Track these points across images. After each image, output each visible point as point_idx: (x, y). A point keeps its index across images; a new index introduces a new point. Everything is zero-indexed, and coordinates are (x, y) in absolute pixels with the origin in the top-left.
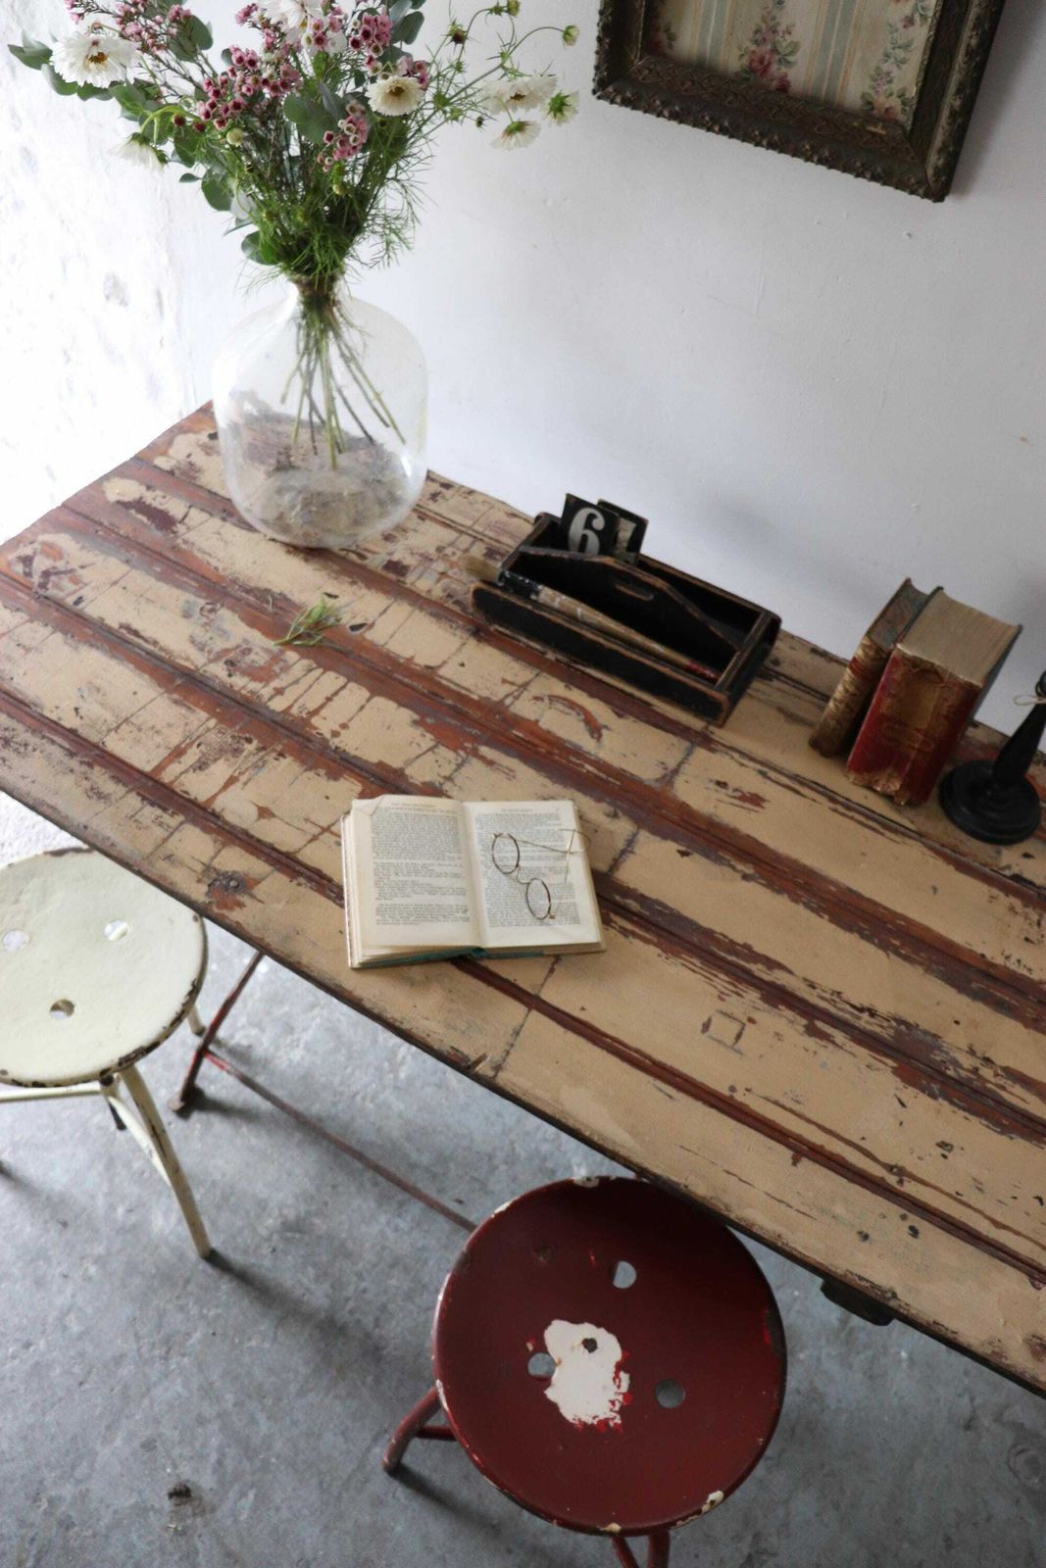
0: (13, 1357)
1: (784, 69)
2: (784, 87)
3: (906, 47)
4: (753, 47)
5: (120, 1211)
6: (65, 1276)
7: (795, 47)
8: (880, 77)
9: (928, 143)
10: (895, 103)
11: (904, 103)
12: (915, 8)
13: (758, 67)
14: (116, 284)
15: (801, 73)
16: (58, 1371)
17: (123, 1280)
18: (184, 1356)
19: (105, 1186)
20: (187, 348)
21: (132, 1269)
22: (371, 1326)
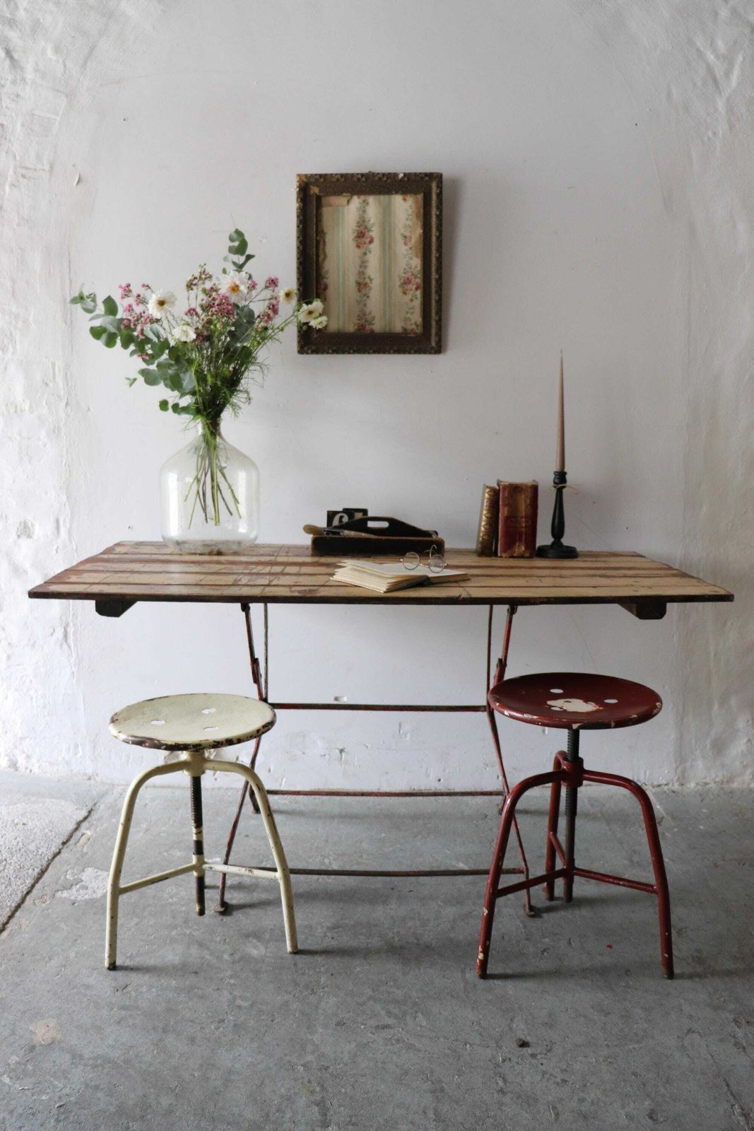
0: (217, 1029)
1: (371, 326)
2: (372, 331)
3: (413, 308)
4: (358, 321)
5: (226, 957)
6: (218, 989)
7: (373, 318)
8: (406, 319)
9: (430, 335)
10: (414, 327)
11: (417, 326)
12: (413, 296)
13: (362, 327)
14: (26, 526)
15: (378, 327)
16: (252, 1022)
17: (256, 978)
18: (324, 988)
19: (206, 952)
20: (74, 547)
21: (257, 973)
22: (415, 941)
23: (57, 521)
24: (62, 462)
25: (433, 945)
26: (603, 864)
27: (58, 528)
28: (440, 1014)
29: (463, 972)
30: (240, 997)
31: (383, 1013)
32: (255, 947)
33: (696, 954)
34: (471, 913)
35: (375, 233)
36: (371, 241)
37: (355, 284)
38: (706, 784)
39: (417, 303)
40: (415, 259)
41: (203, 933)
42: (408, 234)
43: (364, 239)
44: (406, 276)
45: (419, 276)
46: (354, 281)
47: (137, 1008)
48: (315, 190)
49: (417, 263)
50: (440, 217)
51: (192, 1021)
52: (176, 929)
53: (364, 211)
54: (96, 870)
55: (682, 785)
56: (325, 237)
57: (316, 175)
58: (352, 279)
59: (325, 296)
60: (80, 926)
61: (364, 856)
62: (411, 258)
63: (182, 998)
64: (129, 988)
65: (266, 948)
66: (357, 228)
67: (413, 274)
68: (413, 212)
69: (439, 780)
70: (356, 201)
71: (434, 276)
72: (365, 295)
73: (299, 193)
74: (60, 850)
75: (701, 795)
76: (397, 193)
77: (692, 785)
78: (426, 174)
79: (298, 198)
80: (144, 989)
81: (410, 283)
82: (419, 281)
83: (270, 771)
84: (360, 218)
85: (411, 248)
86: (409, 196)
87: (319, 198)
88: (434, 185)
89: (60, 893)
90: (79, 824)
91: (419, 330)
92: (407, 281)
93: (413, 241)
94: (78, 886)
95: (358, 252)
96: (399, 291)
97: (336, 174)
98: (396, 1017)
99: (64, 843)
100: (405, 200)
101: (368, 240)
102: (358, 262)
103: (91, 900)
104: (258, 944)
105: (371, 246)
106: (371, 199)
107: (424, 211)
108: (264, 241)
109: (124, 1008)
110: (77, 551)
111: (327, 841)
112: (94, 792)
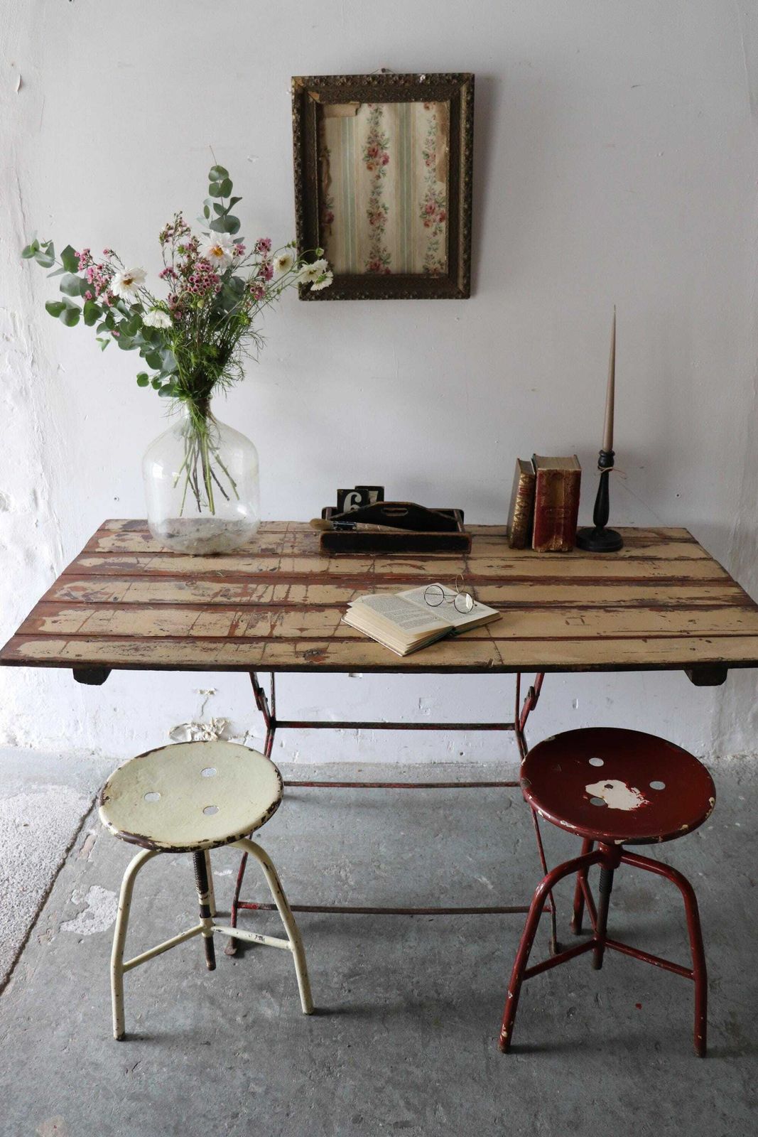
0: (230, 1127)
1: (386, 266)
2: (388, 272)
3: (437, 243)
4: (371, 260)
5: (239, 1019)
6: (231, 1068)
7: (389, 256)
8: (428, 257)
9: (457, 276)
10: (438, 266)
11: (442, 265)
12: (436, 228)
13: (375, 267)
15: (394, 266)
16: (267, 1117)
17: (270, 1051)
18: (341, 1066)
19: (219, 1012)
20: (56, 521)
21: (271, 1042)
22: (436, 995)
23: (35, 493)
24: (34, 428)
25: (454, 1003)
26: (633, 879)
27: (36, 499)
28: (461, 1105)
29: (485, 1043)
30: (255, 1079)
31: (402, 1103)
32: (269, 1005)
33: (730, 1019)
34: (493, 953)
35: (390, 151)
36: (385, 162)
37: (366, 215)
38: (744, 756)
39: (442, 238)
40: (439, 183)
41: (215, 984)
42: (431, 152)
43: (377, 159)
44: (429, 204)
45: (444, 204)
46: (365, 210)
47: (148, 1097)
48: (315, 97)
49: (441, 188)
50: (470, 132)
51: (204, 1116)
52: (187, 978)
53: (377, 123)
54: (102, 890)
55: (718, 757)
56: (329, 156)
57: (315, 77)
58: (363, 209)
59: (330, 229)
60: (87, 974)
61: (383, 866)
62: (435, 182)
63: (194, 1081)
64: (140, 1068)
65: (281, 1005)
66: (368, 145)
67: (436, 202)
68: (437, 124)
69: (462, 754)
70: (366, 110)
71: (462, 205)
72: (378, 228)
73: (295, 102)
74: (64, 860)
75: (738, 773)
76: (417, 100)
77: (729, 758)
78: (454, 76)
79: (294, 108)
80: (155, 1068)
81: (433, 213)
82: (444, 210)
83: (282, 746)
84: (371, 132)
85: (434, 170)
86: (432, 103)
87: (320, 107)
88: (464, 89)
89: (65, 923)
90: (83, 820)
91: (444, 270)
92: (430, 211)
93: (437, 161)
94: (84, 914)
95: (370, 175)
96: (419, 223)
97: (341, 77)
98: (416, 1111)
99: (68, 850)
100: (427, 108)
101: (381, 160)
102: (370, 188)
103: (98, 934)
104: (272, 999)
105: (385, 167)
106: (385, 108)
107: (451, 125)
108: (254, 160)
109: (134, 1097)
110: (59, 524)
111: (343, 842)
112: (99, 772)
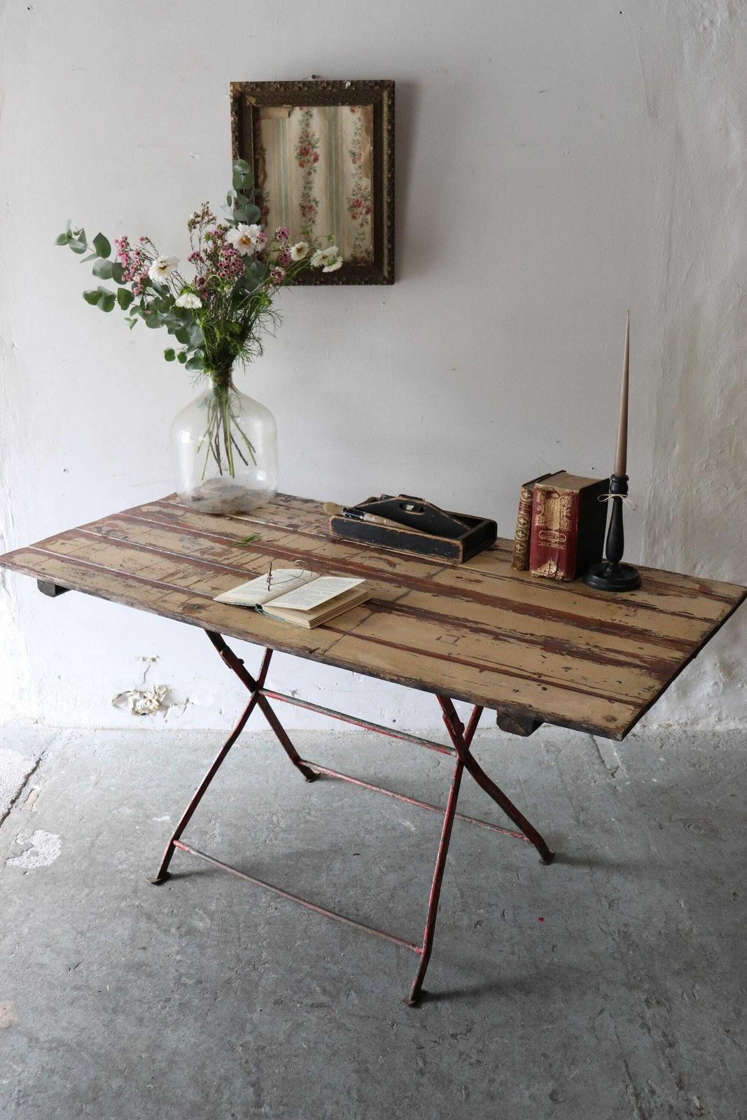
0: (163, 1008)
3: (363, 234)
5: (173, 930)
6: (165, 966)
8: (356, 247)
9: (382, 264)
10: (364, 254)
11: (368, 254)
12: (363, 220)
16: (196, 1001)
17: (201, 953)
18: (265, 964)
19: (154, 925)
21: (202, 947)
22: (355, 912)
25: (372, 917)
26: (549, 823)
28: (372, 991)
30: (186, 975)
31: (319, 990)
32: (202, 919)
34: (411, 880)
35: (320, 150)
36: (316, 159)
37: (299, 208)
38: (670, 725)
39: (368, 228)
40: (365, 179)
41: (151, 904)
42: (357, 151)
43: (308, 157)
44: (355, 198)
45: (370, 198)
46: (298, 203)
47: (88, 987)
48: (252, 101)
49: (366, 183)
50: (392, 133)
51: (140, 1001)
52: (126, 900)
53: (308, 125)
54: (46, 833)
55: (644, 726)
56: (264, 154)
57: (251, 83)
58: (296, 201)
59: (266, 220)
60: (32, 898)
61: (313, 813)
62: (361, 178)
63: (131, 976)
64: (81, 967)
65: (212, 920)
66: (300, 145)
67: (363, 196)
68: (362, 126)
69: (395, 721)
70: (298, 113)
71: (386, 199)
72: (310, 220)
73: (233, 105)
74: (9, 809)
75: (661, 740)
76: (343, 104)
77: (655, 726)
78: (376, 83)
79: (232, 110)
80: (95, 967)
81: (359, 206)
82: (369, 203)
83: (221, 713)
84: (303, 132)
85: (360, 167)
86: (357, 107)
87: (256, 111)
88: (385, 94)
89: (11, 860)
90: (28, 777)
91: (372, 258)
92: (357, 204)
93: (363, 159)
94: (29, 852)
95: (302, 171)
96: (347, 215)
97: (275, 83)
98: (331, 995)
99: (13, 802)
100: (353, 111)
101: (312, 158)
102: (302, 183)
103: (43, 867)
104: (204, 916)
105: (316, 164)
106: (315, 111)
107: (374, 127)
108: (197, 157)
109: (76, 988)
111: (277, 794)
112: (42, 739)
